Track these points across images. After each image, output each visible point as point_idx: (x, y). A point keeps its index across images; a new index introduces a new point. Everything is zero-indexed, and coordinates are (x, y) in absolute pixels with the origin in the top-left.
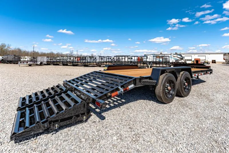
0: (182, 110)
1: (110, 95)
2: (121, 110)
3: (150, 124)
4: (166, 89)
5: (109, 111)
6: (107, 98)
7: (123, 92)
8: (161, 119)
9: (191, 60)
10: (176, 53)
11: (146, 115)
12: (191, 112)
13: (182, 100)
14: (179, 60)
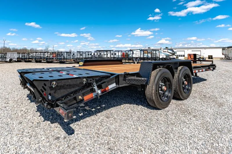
0: (183, 118)
1: (81, 98)
2: (99, 119)
3: (140, 141)
4: (160, 89)
5: (82, 121)
6: (76, 103)
7: (100, 95)
8: (156, 134)
9: (184, 56)
10: (166, 48)
11: (133, 127)
12: (197, 122)
13: (180, 104)
14: (171, 56)
